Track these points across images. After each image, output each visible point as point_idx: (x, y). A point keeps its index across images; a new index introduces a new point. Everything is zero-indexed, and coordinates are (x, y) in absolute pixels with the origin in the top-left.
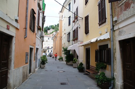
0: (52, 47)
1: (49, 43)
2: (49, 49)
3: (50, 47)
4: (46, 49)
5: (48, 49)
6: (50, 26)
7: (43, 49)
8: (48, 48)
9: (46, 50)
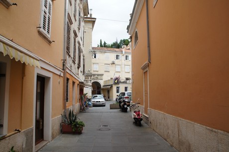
0: (127, 79)
1: (118, 69)
2: (118, 83)
3: (123, 79)
4: (112, 83)
5: (115, 84)
6: (121, 41)
7: (85, 75)
8: (117, 81)
9: (112, 86)
